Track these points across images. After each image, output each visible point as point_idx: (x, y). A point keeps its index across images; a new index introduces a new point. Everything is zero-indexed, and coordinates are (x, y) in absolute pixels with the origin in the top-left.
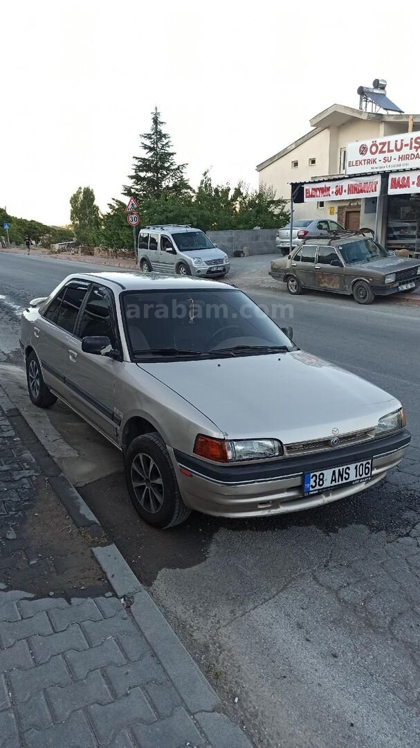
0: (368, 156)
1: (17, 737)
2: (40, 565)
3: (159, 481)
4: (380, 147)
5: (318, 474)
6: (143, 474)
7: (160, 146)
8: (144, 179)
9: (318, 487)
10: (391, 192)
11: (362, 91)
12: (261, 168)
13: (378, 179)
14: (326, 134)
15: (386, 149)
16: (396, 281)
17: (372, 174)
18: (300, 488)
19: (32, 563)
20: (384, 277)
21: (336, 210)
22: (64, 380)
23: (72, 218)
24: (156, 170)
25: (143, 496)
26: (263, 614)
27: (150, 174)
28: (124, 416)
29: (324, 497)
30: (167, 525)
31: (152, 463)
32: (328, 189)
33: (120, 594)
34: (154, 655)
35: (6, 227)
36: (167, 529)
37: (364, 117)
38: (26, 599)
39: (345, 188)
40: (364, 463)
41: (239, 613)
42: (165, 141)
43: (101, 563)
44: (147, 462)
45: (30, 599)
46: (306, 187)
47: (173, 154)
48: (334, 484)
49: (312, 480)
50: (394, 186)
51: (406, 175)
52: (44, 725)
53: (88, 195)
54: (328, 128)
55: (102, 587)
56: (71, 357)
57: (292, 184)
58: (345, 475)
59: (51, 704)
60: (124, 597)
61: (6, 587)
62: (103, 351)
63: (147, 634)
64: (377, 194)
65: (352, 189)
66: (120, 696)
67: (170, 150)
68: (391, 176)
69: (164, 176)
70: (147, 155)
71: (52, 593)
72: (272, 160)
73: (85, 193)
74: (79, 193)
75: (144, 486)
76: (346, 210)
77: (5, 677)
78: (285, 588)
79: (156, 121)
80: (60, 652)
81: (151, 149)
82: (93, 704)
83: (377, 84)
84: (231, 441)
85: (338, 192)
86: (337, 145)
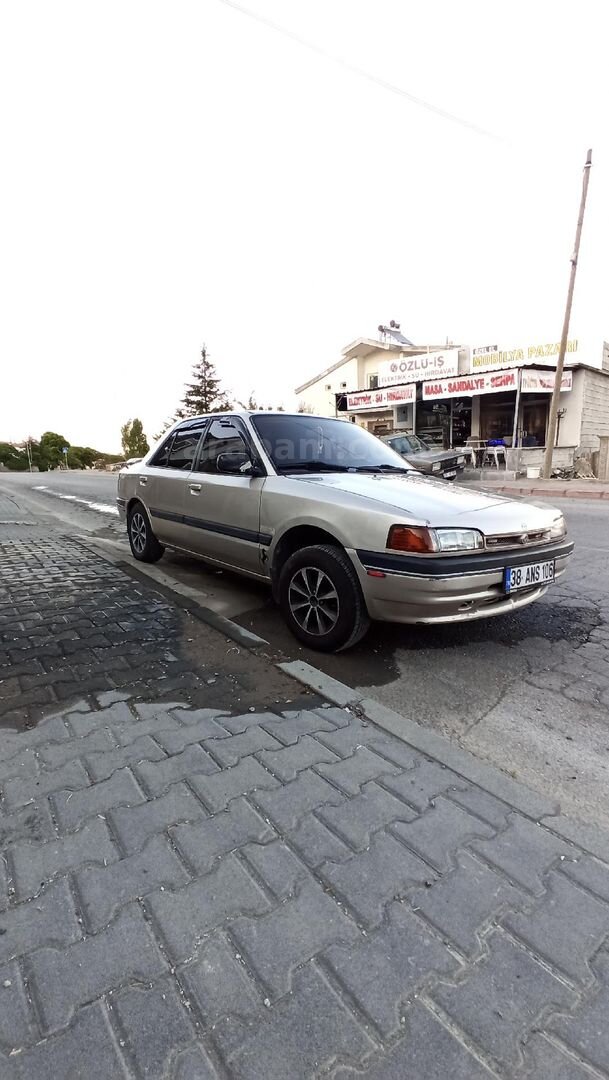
0: (399, 372)
1: (311, 877)
2: (221, 683)
3: (332, 595)
4: (408, 366)
5: (516, 569)
6: (308, 593)
7: (208, 374)
8: (192, 403)
9: (516, 586)
10: (426, 397)
11: (381, 329)
12: (298, 391)
13: (414, 387)
14: (355, 361)
15: (413, 366)
16: (441, 469)
17: (408, 383)
18: (500, 586)
19: (210, 682)
20: (432, 466)
21: (366, 425)
22: (183, 520)
23: (124, 446)
24: (205, 394)
25: (307, 619)
26: (500, 718)
27: (199, 398)
28: (276, 533)
29: (512, 601)
30: (342, 645)
31: (321, 575)
32: (370, 397)
33: (342, 702)
34: (431, 760)
35: (65, 451)
36: (339, 653)
37: (387, 347)
38: (224, 716)
39: (385, 395)
40: (549, 563)
41: (471, 722)
42: (211, 370)
43: (297, 676)
44: (313, 576)
45: (231, 716)
46: (348, 397)
47: (217, 381)
48: (529, 583)
49: (512, 577)
50: (427, 392)
51: (437, 383)
52: (343, 855)
53: (138, 426)
54: (356, 357)
55: (312, 699)
56: (192, 491)
57: (336, 395)
58: (536, 575)
59: (335, 828)
60: (347, 706)
61: (189, 706)
62: (243, 468)
63: (405, 738)
64: (413, 400)
65: (392, 397)
66: (423, 809)
67: (214, 378)
68: (425, 385)
69: (212, 400)
70: (198, 382)
71: (253, 709)
72: (309, 385)
73: (135, 423)
74: (129, 423)
75: (309, 606)
76: (375, 425)
77: (249, 801)
78: (503, 694)
79: (204, 354)
80: (307, 766)
81: (200, 377)
82: (393, 822)
83: (393, 324)
84: (433, 528)
85: (379, 399)
86: (363, 372)
